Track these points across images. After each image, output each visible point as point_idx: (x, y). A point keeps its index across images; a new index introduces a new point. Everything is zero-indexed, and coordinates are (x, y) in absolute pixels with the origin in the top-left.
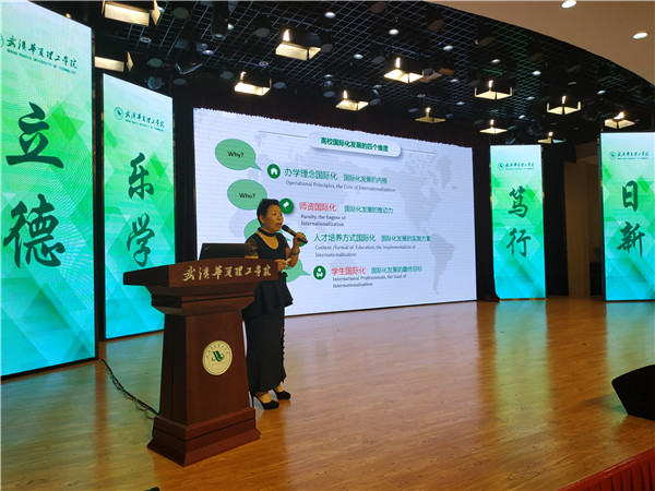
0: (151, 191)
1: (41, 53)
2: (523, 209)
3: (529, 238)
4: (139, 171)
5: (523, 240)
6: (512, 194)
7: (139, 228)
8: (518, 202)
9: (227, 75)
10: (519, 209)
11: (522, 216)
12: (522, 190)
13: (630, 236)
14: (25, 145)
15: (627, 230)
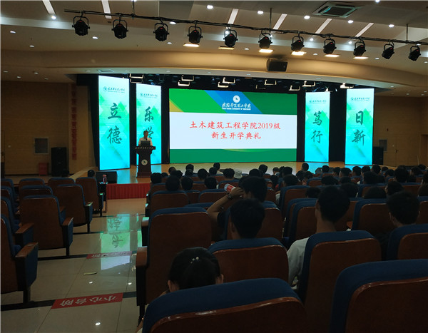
0: (152, 119)
2: (320, 121)
3: (322, 135)
4: (148, 113)
5: (319, 135)
6: (315, 114)
8: (317, 118)
11: (319, 125)
12: (320, 113)
13: (358, 136)
14: (112, 114)
15: (357, 133)
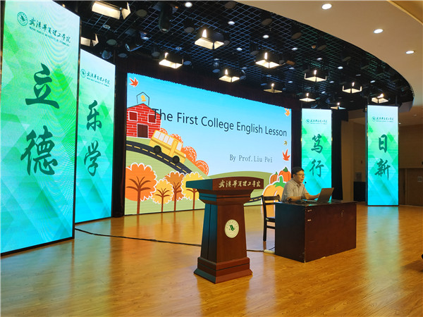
0: (100, 126)
1: (50, 31)
2: (320, 148)
3: (323, 166)
4: (93, 112)
5: (320, 167)
6: (314, 138)
7: (92, 150)
8: (317, 143)
9: (155, 54)
10: (318, 148)
11: (319, 152)
12: (319, 136)
13: (382, 167)
14: (37, 92)
15: (381, 163)
